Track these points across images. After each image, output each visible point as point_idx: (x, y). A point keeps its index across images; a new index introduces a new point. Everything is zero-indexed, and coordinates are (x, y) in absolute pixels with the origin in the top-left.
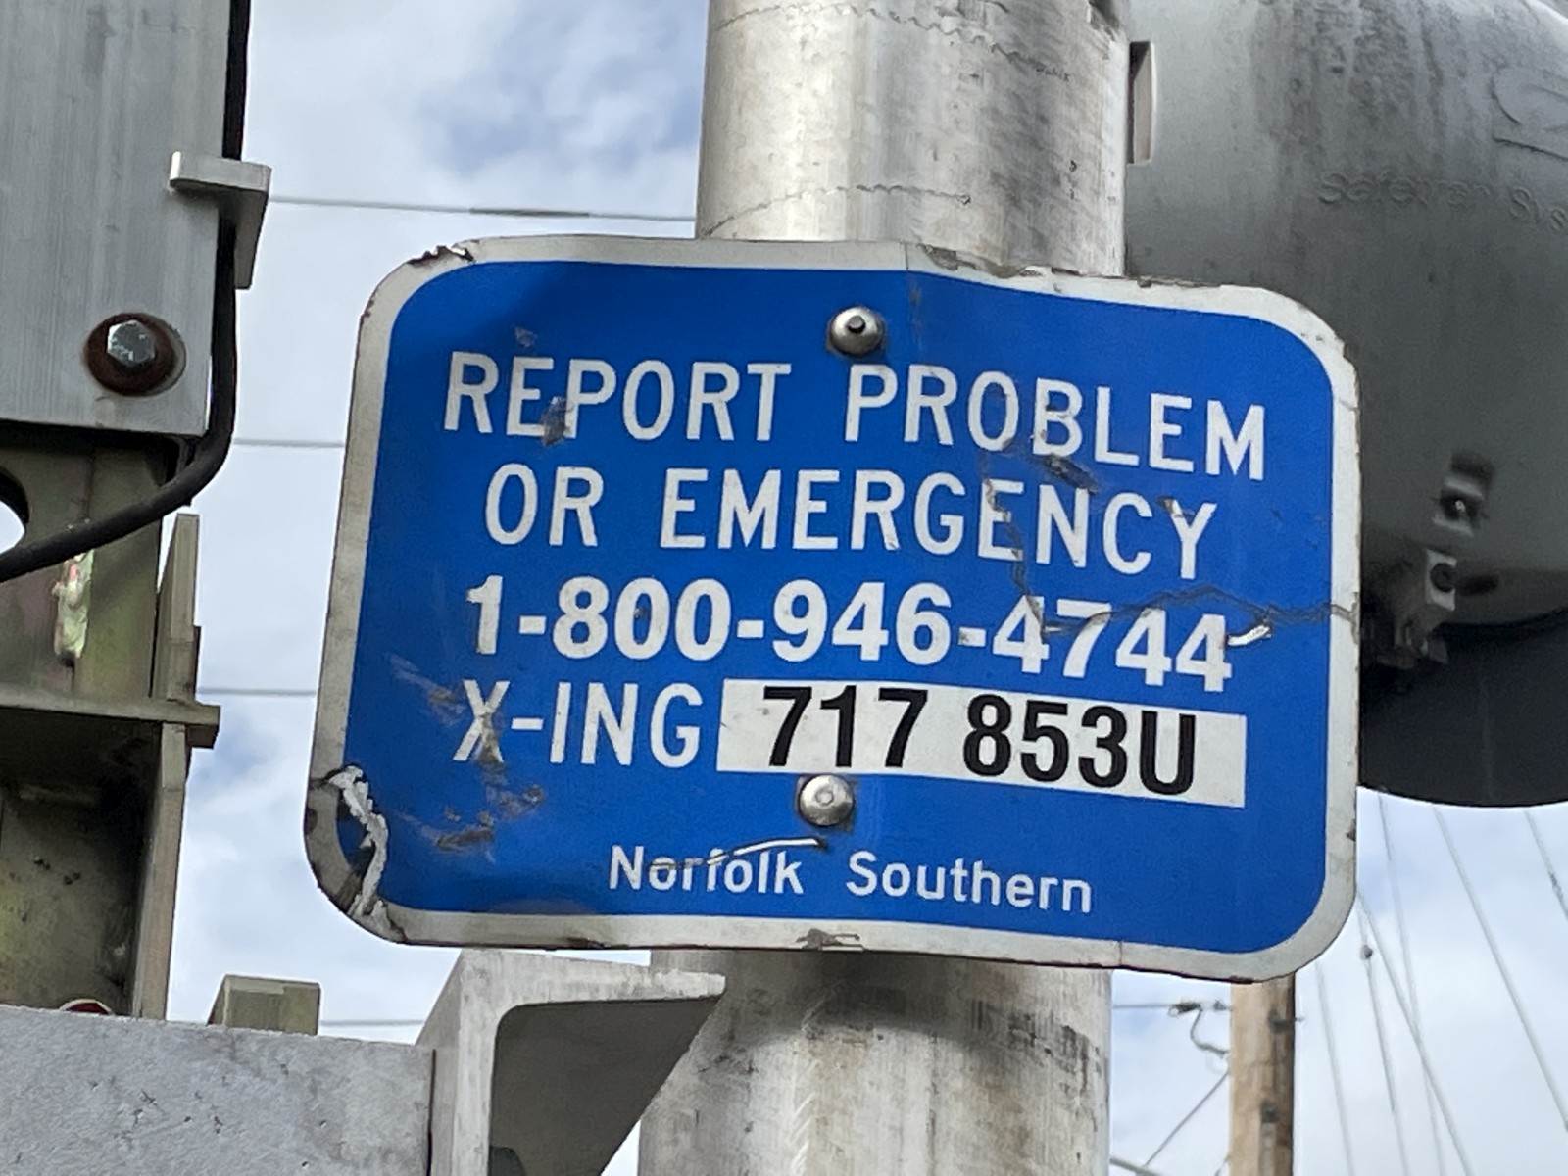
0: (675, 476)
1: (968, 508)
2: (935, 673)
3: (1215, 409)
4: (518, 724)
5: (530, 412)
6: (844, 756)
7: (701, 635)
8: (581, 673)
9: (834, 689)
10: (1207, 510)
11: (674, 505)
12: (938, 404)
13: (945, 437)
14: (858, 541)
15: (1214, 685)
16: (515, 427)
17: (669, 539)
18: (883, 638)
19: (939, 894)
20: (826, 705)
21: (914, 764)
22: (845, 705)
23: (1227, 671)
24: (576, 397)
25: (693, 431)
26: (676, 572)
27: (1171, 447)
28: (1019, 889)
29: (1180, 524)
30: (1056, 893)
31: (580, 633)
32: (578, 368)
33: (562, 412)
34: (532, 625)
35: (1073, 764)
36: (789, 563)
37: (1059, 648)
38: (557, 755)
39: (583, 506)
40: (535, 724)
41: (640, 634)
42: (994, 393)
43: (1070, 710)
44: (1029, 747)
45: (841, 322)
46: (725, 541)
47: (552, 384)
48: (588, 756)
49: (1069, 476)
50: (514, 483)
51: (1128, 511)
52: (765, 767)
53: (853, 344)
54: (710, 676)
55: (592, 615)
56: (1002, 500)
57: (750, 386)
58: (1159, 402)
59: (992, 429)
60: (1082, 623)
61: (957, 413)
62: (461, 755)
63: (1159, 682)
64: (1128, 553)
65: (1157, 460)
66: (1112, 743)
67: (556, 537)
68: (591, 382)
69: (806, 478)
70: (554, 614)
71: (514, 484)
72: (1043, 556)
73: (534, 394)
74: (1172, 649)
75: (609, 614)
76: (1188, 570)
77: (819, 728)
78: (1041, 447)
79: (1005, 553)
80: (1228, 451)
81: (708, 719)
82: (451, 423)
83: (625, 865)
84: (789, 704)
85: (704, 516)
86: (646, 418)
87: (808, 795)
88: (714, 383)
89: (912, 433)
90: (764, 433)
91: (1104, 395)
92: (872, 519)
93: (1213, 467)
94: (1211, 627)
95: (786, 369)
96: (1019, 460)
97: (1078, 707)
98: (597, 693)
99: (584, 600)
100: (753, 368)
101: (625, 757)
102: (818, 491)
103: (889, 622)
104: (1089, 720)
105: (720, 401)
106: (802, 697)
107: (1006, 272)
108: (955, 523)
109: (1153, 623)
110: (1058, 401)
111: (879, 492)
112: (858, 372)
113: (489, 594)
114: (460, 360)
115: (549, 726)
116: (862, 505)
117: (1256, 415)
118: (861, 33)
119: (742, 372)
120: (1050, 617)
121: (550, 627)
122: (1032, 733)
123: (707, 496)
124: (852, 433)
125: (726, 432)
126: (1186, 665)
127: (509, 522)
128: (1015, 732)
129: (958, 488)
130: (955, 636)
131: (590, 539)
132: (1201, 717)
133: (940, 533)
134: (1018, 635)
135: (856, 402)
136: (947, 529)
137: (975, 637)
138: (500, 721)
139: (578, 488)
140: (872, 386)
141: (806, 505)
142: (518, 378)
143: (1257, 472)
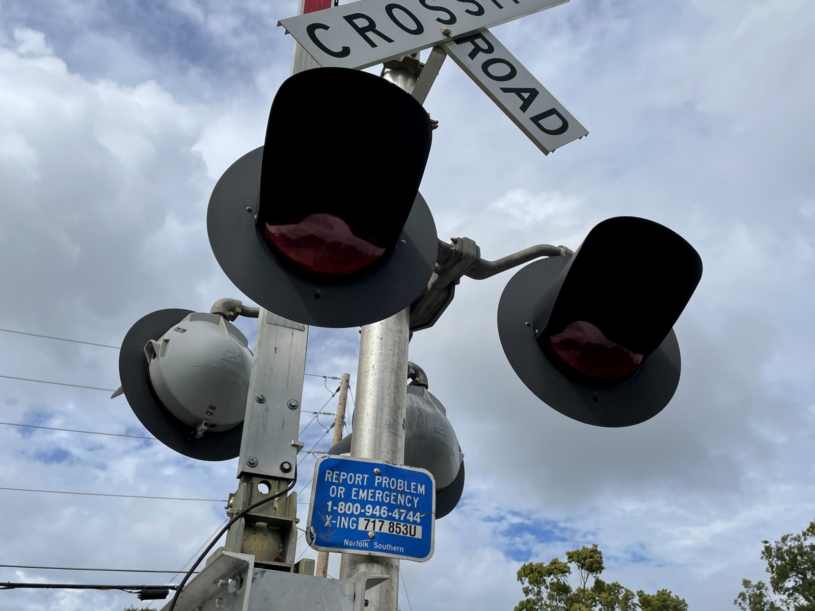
0: (354, 489)
1: (390, 496)
2: (385, 519)
3: (419, 485)
4: (333, 522)
5: (336, 479)
6: (374, 529)
7: (356, 511)
8: (341, 515)
9: (373, 520)
10: (418, 498)
11: (354, 493)
12: (387, 482)
13: (387, 487)
14: (376, 500)
15: (418, 522)
16: (334, 481)
17: (353, 498)
18: (379, 513)
19: (385, 549)
20: (372, 522)
21: (382, 531)
22: (374, 522)
23: (420, 520)
24: (342, 477)
25: (356, 483)
26: (354, 502)
27: (414, 490)
28: (395, 548)
29: (415, 500)
30: (399, 549)
31: (341, 510)
32: (342, 473)
33: (340, 479)
34: (335, 508)
35: (402, 532)
36: (368, 502)
37: (400, 516)
38: (338, 526)
39: (342, 492)
40: (335, 522)
42: (393, 481)
44: (396, 529)
45: (375, 470)
46: (360, 498)
47: (339, 475)
48: (342, 527)
49: (402, 493)
50: (334, 488)
51: (409, 498)
52: (364, 530)
53: (376, 473)
54: (358, 517)
55: (343, 507)
56: (394, 496)
57: (363, 477)
58: (413, 483)
59: (393, 486)
60: (403, 513)
61: (389, 483)
62: (326, 525)
63: (412, 521)
64: (409, 504)
65: (412, 491)
66: (406, 529)
67: (339, 496)
68: (344, 475)
69: (370, 491)
70: (338, 507)
72: (399, 503)
73: (336, 476)
74: (413, 517)
75: (345, 507)
76: (415, 507)
77: (371, 525)
78: (399, 489)
79: (394, 503)
80: (420, 491)
81: (357, 523)
82: (326, 480)
83: (346, 542)
84: (367, 521)
85: (357, 495)
86: (350, 481)
87: (370, 533)
88: (359, 477)
89: (383, 486)
90: (365, 484)
91: (406, 482)
92: (378, 497)
93: (419, 493)
94: (418, 514)
95: (368, 476)
96: (396, 490)
97: (402, 524)
98: (343, 518)
99: (342, 505)
100: (364, 475)
101: (346, 527)
102: (372, 493)
103: (380, 511)
104: (404, 526)
105: (360, 479)
106: (369, 520)
107: (394, 465)
108: (388, 498)
109: (411, 513)
110: (401, 483)
111: (379, 493)
112: (377, 477)
113: (330, 503)
114: (328, 471)
115: (337, 522)
116: (377, 495)
117: (424, 486)
118: (376, 429)
119: (362, 475)
120: (399, 512)
122: (397, 527)
123: (358, 492)
124: (376, 485)
125: (360, 484)
126: (415, 519)
127: (333, 494)
128: (395, 527)
129: (389, 494)
130: (388, 514)
131: (343, 497)
132: (417, 526)
133: (386, 500)
134: (395, 514)
135: (377, 481)
137: (390, 514)
138: (331, 521)
139: (342, 490)
140: (379, 479)
141: (370, 495)
142: (335, 474)
143: (424, 494)
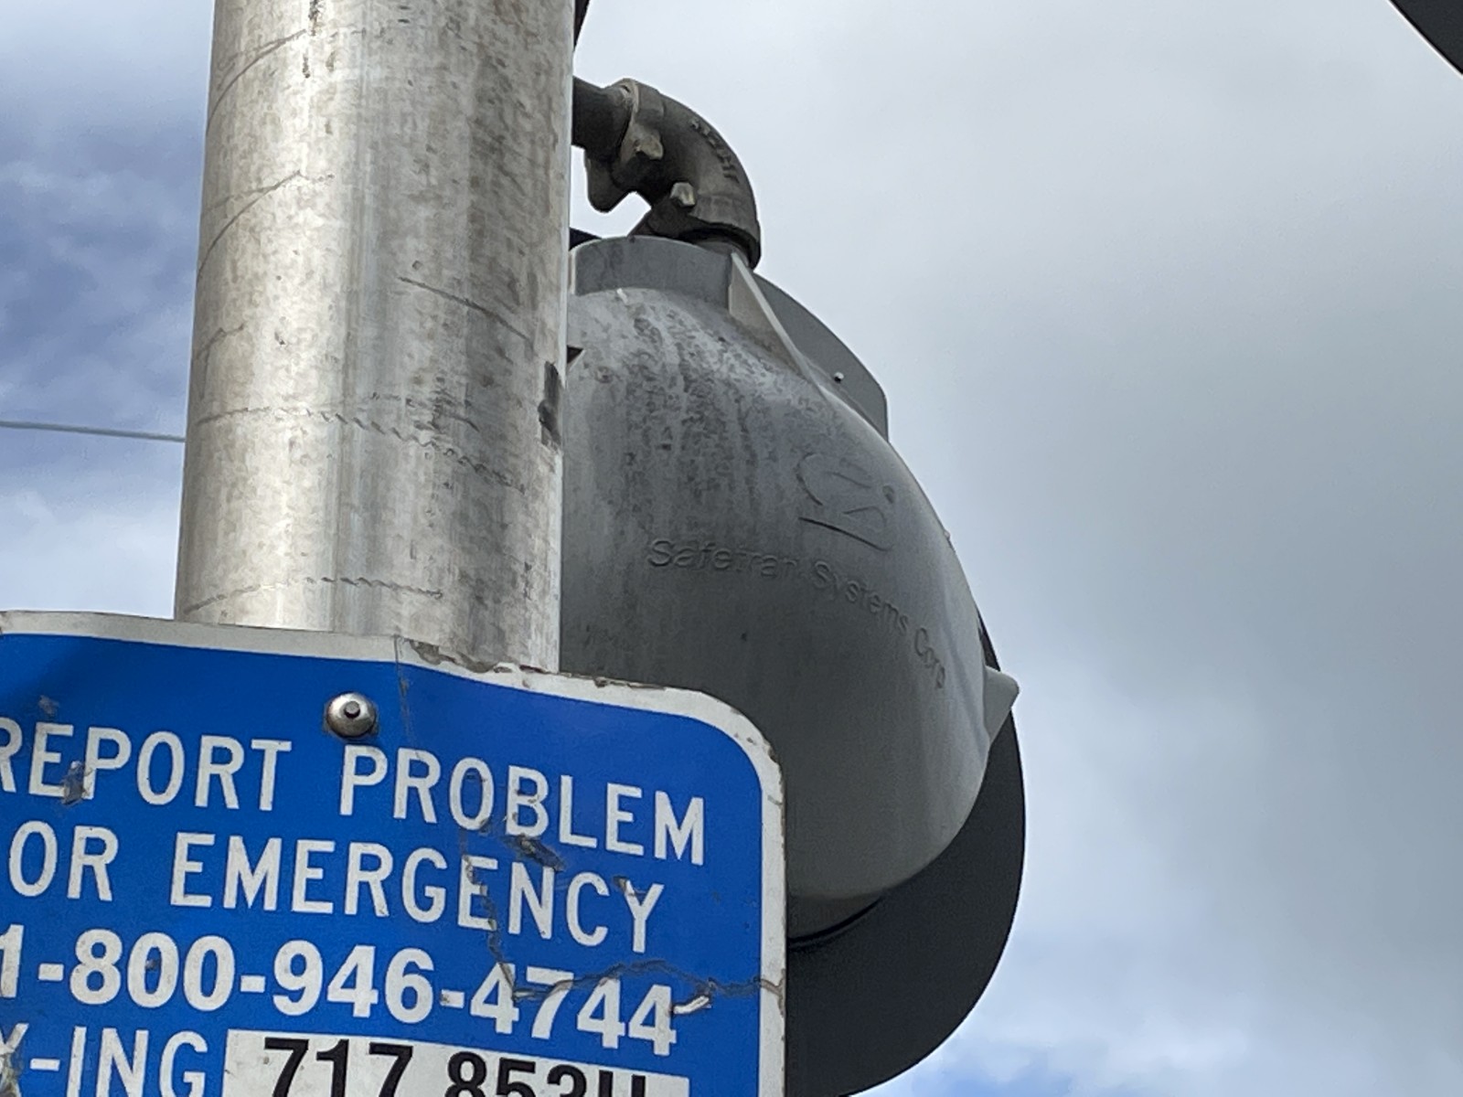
0: (184, 840)
1: (449, 881)
2: (420, 1031)
3: (662, 799)
4: (37, 1064)
5: (51, 774)
7: (208, 988)
8: (96, 1019)
9: (328, 1042)
10: (656, 891)
11: (183, 866)
12: (424, 786)
13: (430, 817)
14: (351, 907)
15: (662, 1049)
16: (37, 787)
17: (178, 897)
18: (373, 997)
20: (322, 1056)
22: (339, 1057)
23: (672, 1037)
24: (94, 762)
25: (202, 799)
26: (186, 928)
27: (625, 832)
29: (632, 902)
31: (96, 981)
32: (96, 735)
33: (80, 775)
34: (50, 972)
36: (290, 925)
37: (528, 1012)
38: (72, 1094)
39: (100, 863)
40: (53, 1065)
41: (151, 984)
42: (472, 778)
43: (537, 1068)
45: (338, 705)
46: (230, 901)
47: (72, 748)
49: (539, 855)
50: (36, 839)
51: (588, 889)
53: (348, 727)
54: (215, 1026)
55: (106, 965)
56: (478, 875)
57: (255, 758)
58: (614, 791)
59: (471, 809)
60: (546, 991)
61: (440, 793)
63: (615, 1045)
64: (588, 929)
65: (613, 844)
67: (74, 891)
68: (108, 749)
69: (304, 847)
70: (71, 963)
71: (35, 841)
72: (515, 927)
73: (55, 758)
74: (625, 1016)
75: (122, 965)
76: (639, 945)
77: (314, 1078)
78: (513, 828)
79: (482, 924)
80: (674, 839)
81: (213, 1066)
84: (288, 1054)
85: (210, 878)
86: (159, 784)
88: (221, 756)
89: (400, 811)
90: (266, 804)
91: (566, 782)
92: (364, 888)
93: (660, 852)
94: (659, 996)
95: (286, 746)
96: (492, 839)
97: (545, 1065)
98: (110, 1037)
99: (99, 950)
100: (256, 744)
102: (315, 859)
103: (379, 982)
104: (554, 1078)
105: (226, 772)
106: (300, 1049)
107: (482, 668)
108: (437, 894)
109: (609, 991)
110: (527, 787)
111: (370, 863)
112: (352, 753)
113: (11, 942)
115: (65, 1066)
116: (355, 875)
117: (696, 806)
118: (345, 439)
119: (248, 750)
120: (520, 983)
121: (67, 974)
122: (504, 1088)
123: (214, 860)
124: (346, 808)
125: (232, 801)
126: (638, 1031)
127: (31, 876)
128: (489, 1086)
129: (441, 863)
130: (437, 997)
131: (105, 894)
132: (652, 1080)
133: (425, 903)
134: (492, 999)
135: (350, 780)
136: (431, 899)
137: (455, 999)
138: (19, 1060)
139: (95, 847)
140: (365, 766)
141: (304, 873)
142: (40, 741)
143: (697, 858)
